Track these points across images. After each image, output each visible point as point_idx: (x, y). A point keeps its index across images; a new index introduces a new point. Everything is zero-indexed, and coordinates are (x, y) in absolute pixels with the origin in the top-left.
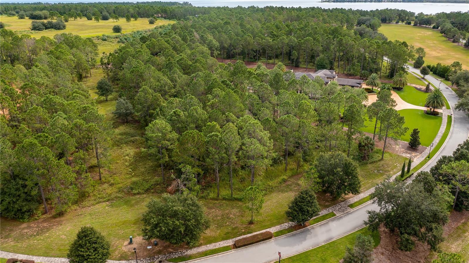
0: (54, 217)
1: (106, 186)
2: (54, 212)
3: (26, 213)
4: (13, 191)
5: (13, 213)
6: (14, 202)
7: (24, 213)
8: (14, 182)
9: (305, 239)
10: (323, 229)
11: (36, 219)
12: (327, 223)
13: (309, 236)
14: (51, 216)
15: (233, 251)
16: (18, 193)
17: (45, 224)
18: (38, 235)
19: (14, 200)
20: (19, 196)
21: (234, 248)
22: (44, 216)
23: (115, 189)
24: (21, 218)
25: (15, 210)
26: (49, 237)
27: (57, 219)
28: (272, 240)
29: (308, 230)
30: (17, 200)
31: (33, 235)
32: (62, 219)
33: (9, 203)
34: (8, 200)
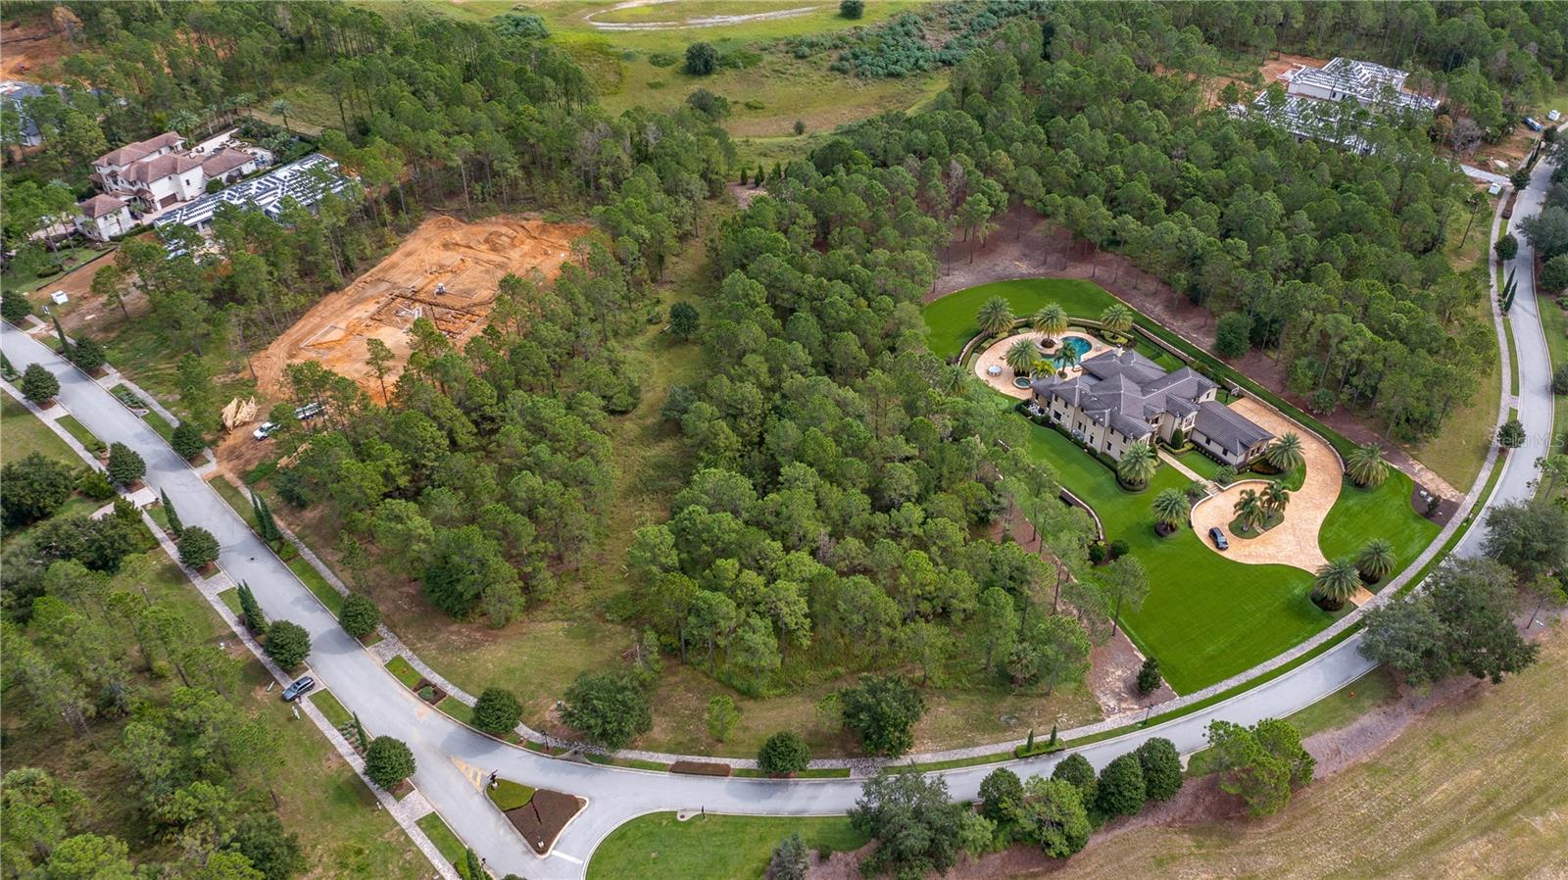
0: (492, 627)
1: (578, 587)
3: (459, 614)
7: (456, 613)
9: (770, 796)
10: (811, 791)
11: (470, 623)
12: (824, 784)
13: (779, 793)
14: (487, 624)
15: (667, 775)
21: (671, 771)
22: (479, 621)
23: (587, 598)
27: (494, 632)
28: (727, 780)
29: (787, 784)
31: (459, 648)
32: (499, 632)
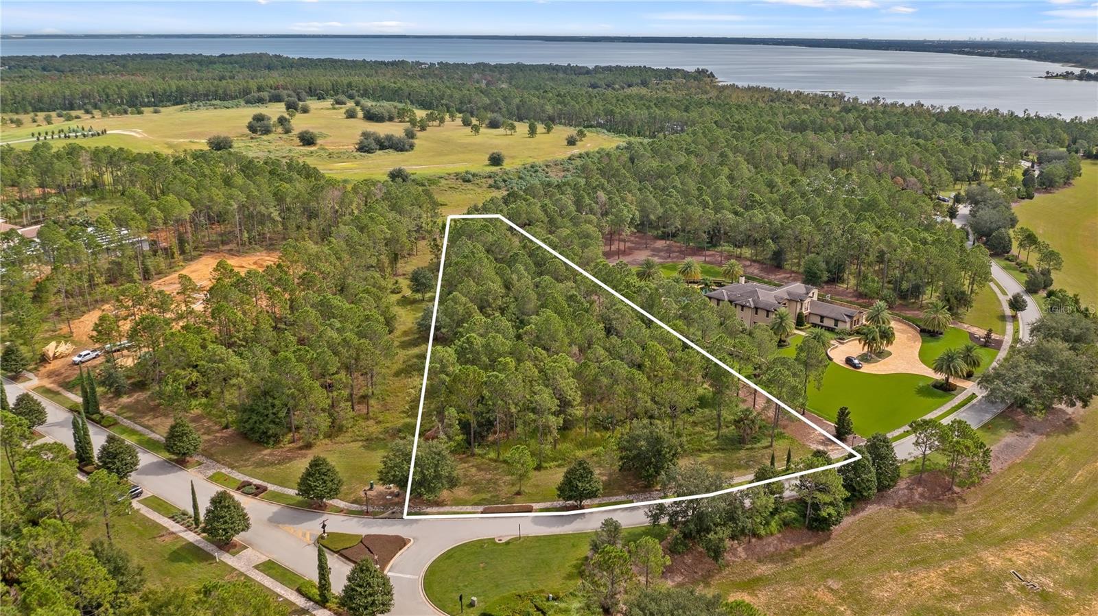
0: (301, 448)
1: (371, 422)
2: (301, 443)
3: (272, 438)
4: (261, 410)
5: (258, 435)
6: (261, 423)
7: (269, 437)
8: (264, 400)
9: (572, 522)
10: (605, 516)
11: (281, 447)
13: (579, 520)
14: (298, 446)
16: (266, 412)
17: (289, 454)
18: (278, 464)
19: (261, 419)
20: (267, 415)
22: (291, 445)
23: (380, 428)
24: (266, 443)
25: (261, 431)
26: (289, 468)
27: (303, 451)
29: (583, 514)
30: (264, 420)
31: (274, 462)
32: (308, 452)
33: (256, 422)
34: (255, 418)
